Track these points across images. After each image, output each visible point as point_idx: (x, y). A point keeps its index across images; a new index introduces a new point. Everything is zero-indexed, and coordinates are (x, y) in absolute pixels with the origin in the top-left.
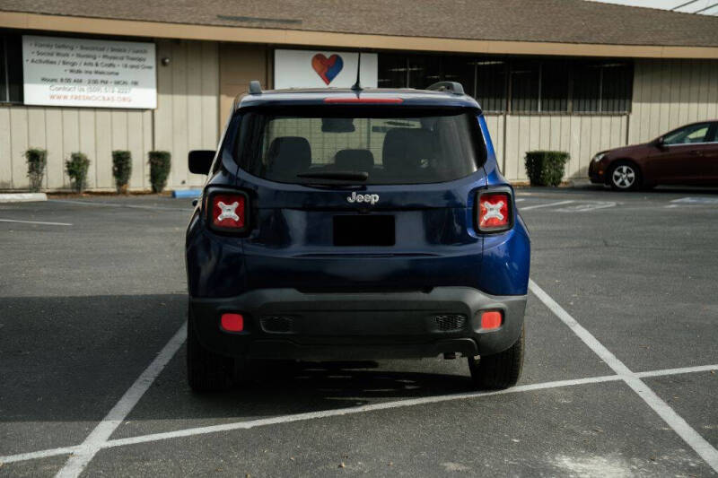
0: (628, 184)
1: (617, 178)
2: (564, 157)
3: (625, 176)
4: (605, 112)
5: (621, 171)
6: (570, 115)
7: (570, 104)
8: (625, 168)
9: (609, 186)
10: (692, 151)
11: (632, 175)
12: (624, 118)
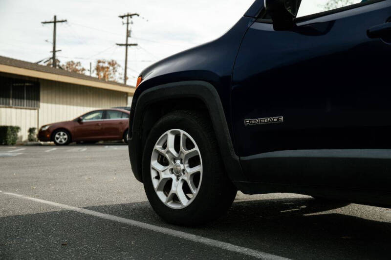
0: (64, 142)
1: (57, 139)
2: (18, 129)
3: (62, 137)
4: (28, 107)
5: (59, 134)
6: (11, 107)
7: (11, 102)
8: (62, 133)
9: (52, 143)
10: (90, 124)
11: (66, 137)
12: (36, 111)
